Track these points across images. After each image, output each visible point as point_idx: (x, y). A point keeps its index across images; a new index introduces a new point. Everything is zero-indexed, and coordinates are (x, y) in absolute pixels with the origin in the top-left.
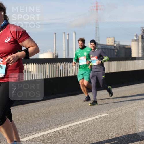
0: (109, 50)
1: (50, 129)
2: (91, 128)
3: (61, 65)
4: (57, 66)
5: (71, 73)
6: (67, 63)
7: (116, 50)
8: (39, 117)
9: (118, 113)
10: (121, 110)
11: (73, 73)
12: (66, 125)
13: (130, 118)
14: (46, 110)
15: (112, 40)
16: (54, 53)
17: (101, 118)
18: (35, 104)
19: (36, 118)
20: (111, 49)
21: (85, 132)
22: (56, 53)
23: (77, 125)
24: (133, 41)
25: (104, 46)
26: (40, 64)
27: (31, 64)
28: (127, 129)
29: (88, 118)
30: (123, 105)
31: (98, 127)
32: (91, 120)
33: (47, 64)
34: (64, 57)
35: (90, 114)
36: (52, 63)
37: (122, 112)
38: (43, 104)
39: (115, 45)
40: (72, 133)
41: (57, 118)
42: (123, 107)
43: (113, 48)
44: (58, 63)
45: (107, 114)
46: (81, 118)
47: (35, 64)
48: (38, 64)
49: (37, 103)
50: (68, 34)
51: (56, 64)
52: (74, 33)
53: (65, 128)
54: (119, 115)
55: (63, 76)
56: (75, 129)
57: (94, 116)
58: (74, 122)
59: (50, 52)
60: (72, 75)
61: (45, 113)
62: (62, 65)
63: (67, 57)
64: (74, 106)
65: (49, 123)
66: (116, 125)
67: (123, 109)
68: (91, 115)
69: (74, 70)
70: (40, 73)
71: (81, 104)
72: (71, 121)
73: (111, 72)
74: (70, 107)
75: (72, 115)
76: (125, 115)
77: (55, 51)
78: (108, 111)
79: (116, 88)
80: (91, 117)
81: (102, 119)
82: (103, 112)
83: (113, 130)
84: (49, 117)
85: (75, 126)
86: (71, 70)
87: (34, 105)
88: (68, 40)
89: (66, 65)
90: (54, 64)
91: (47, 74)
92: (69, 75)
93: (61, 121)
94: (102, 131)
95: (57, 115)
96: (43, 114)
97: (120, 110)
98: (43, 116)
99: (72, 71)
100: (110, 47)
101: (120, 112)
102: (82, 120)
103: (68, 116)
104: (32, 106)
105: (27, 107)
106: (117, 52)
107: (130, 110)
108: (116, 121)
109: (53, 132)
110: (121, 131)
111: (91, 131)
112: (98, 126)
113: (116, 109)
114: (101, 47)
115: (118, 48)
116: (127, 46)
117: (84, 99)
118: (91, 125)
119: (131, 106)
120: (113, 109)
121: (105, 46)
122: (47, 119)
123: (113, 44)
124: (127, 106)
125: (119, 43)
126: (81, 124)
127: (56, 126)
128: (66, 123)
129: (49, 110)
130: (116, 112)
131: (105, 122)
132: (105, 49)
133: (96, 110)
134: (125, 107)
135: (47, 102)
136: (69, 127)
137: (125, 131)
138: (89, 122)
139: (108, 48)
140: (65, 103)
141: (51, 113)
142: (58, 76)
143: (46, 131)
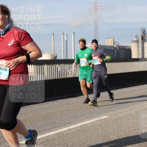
1: (49, 132)
2: (90, 130)
3: (59, 66)
4: (55, 67)
5: (70, 74)
6: (66, 64)
7: (116, 51)
8: (37, 120)
9: (118, 116)
10: (122, 112)
11: (72, 74)
12: (66, 127)
13: (130, 121)
14: (44, 112)
15: (112, 41)
16: (52, 54)
17: (101, 120)
18: (34, 106)
19: (35, 121)
20: (110, 50)
21: (84, 135)
22: (54, 54)
23: (77, 128)
24: (133, 42)
25: (103, 47)
26: (38, 65)
27: (29, 65)
28: (127, 131)
29: (88, 120)
30: (123, 107)
31: (98, 129)
32: (91, 122)
33: (46, 65)
34: (63, 59)
35: (89, 116)
36: (51, 64)
37: (123, 114)
38: (42, 106)
39: (115, 46)
40: (71, 135)
41: (56, 121)
42: (124, 109)
43: (112, 49)
44: (57, 64)
45: (107, 117)
46: (81, 120)
47: (33, 65)
48: (36, 65)
49: (36, 105)
50: (67, 35)
51: (54, 66)
52: (73, 34)
53: (65, 131)
54: (120, 117)
55: (62, 77)
56: (75, 132)
57: (94, 119)
58: (73, 125)
59: (48, 53)
60: (71, 77)
61: (43, 115)
62: (61, 66)
63: (65, 58)
64: (73, 108)
65: (48, 125)
66: (117, 128)
68: (91, 117)
69: (74, 71)
70: (38, 74)
71: (81, 106)
72: (70, 123)
73: (111, 73)
74: (69, 109)
75: (71, 118)
76: (125, 117)
77: (53, 53)
78: (108, 113)
79: (116, 90)
80: (90, 120)
82: (103, 114)
83: (113, 133)
84: (48, 119)
85: (74, 128)
86: (70, 71)
87: (32, 107)
88: (67, 41)
89: (65, 66)
90: (52, 66)
91: (46, 75)
92: (68, 76)
93: (61, 123)
94: (102, 134)
95: (56, 117)
96: (41, 116)
97: (120, 113)
98: (42, 119)
99: (71, 73)
100: (109, 48)
101: (120, 114)
102: (82, 122)
103: (67, 118)
104: (30, 108)
105: (25, 109)
106: (116, 53)
107: (130, 112)
108: (116, 123)
109: (52, 135)
110: (121, 133)
111: (91, 134)
113: (117, 111)
115: (118, 49)
116: (127, 47)
117: (84, 101)
118: (90, 128)
119: (131, 108)
120: (113, 111)
121: (105, 47)
122: (45, 121)
123: (112, 45)
124: (128, 108)
125: (119, 44)
126: (80, 126)
127: (55, 129)
128: (65, 125)
129: (48, 113)
130: (116, 114)
131: (105, 125)
133: (96, 112)
134: (125, 109)
135: (45, 104)
136: (69, 129)
137: (126, 134)
138: (89, 125)
139: (108, 49)
140: (64, 105)
141: (50, 116)
142: (57, 78)
143: (44, 134)
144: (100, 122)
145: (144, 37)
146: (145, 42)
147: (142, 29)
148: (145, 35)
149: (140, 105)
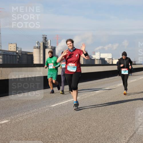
0: (12, 56)
7: (18, 57)
9: (19, 120)
13: (30, 124)
15: (14, 46)
17: (1, 124)
24: (35, 48)
25: (5, 52)
28: (27, 135)
30: (24, 111)
37: (23, 118)
39: (17, 51)
43: (15, 54)
45: (8, 121)
54: (20, 121)
66: (17, 132)
67: (24, 115)
78: (9, 118)
81: (3, 126)
82: (4, 118)
83: (13, 137)
94: (2, 138)
97: (21, 117)
100: (12, 53)
101: (21, 118)
106: (19, 59)
107: (31, 116)
108: (17, 127)
110: (21, 137)
113: (17, 115)
114: (3, 53)
115: (20, 55)
116: (30, 52)
119: (32, 112)
120: (14, 115)
121: (7, 52)
123: (15, 50)
124: (28, 112)
125: (21, 50)
130: (17, 118)
132: (7, 55)
134: (25, 113)
137: (25, 137)
139: (10, 54)
144: (1, 126)
145: (46, 44)
146: (46, 48)
147: (43, 36)
148: (47, 42)
149: (40, 109)
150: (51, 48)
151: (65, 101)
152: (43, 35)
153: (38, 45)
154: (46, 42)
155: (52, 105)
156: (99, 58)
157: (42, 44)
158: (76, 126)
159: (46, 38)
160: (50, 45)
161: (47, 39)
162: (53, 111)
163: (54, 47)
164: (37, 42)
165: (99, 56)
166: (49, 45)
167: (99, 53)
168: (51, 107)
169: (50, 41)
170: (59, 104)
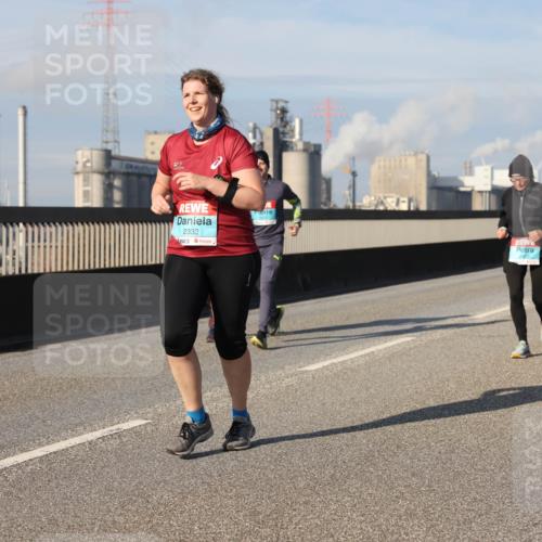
2: (79, 473)
5: (7, 263)
11: (14, 264)
17: (119, 435)
21: (56, 490)
23: (27, 465)
25: (134, 164)
28: (215, 474)
29: (73, 436)
31: (107, 470)
32: (83, 444)
35: (78, 421)
45: (144, 422)
46: (44, 436)
52: (20, 112)
56: (19, 479)
57: (95, 430)
58: (15, 454)
60: (10, 273)
64: (16, 391)
68: (81, 424)
71: (45, 383)
78: (148, 410)
80: (81, 434)
81: (125, 440)
82: (127, 412)
83: (165, 481)
85: (18, 466)
86: (7, 253)
92: (1, 272)
94: (124, 485)
99: (10, 257)
102: (48, 443)
110: (193, 481)
111: (82, 487)
112: (108, 466)
114: (124, 170)
118: (80, 463)
120: (166, 401)
121: (141, 165)
124: (219, 389)
126: (41, 459)
131: (137, 451)
132: (139, 175)
133: (102, 405)
137: (209, 484)
138: (74, 453)
139: (152, 173)
144: (119, 441)
145: (284, 133)
146: (286, 150)
147: (275, 105)
148: (288, 127)
149: (263, 378)
150: (305, 150)
151: (356, 350)
152: (272, 100)
153: (255, 137)
154: (285, 126)
155: (309, 364)
156: (489, 188)
157: (269, 133)
158: (398, 447)
159: (284, 111)
160: (301, 139)
161: (288, 115)
162: (311, 388)
163: (315, 146)
164: (251, 125)
165: (488, 181)
166: (297, 136)
167: (489, 167)
168: (303, 372)
169: (301, 122)
170: (335, 361)
